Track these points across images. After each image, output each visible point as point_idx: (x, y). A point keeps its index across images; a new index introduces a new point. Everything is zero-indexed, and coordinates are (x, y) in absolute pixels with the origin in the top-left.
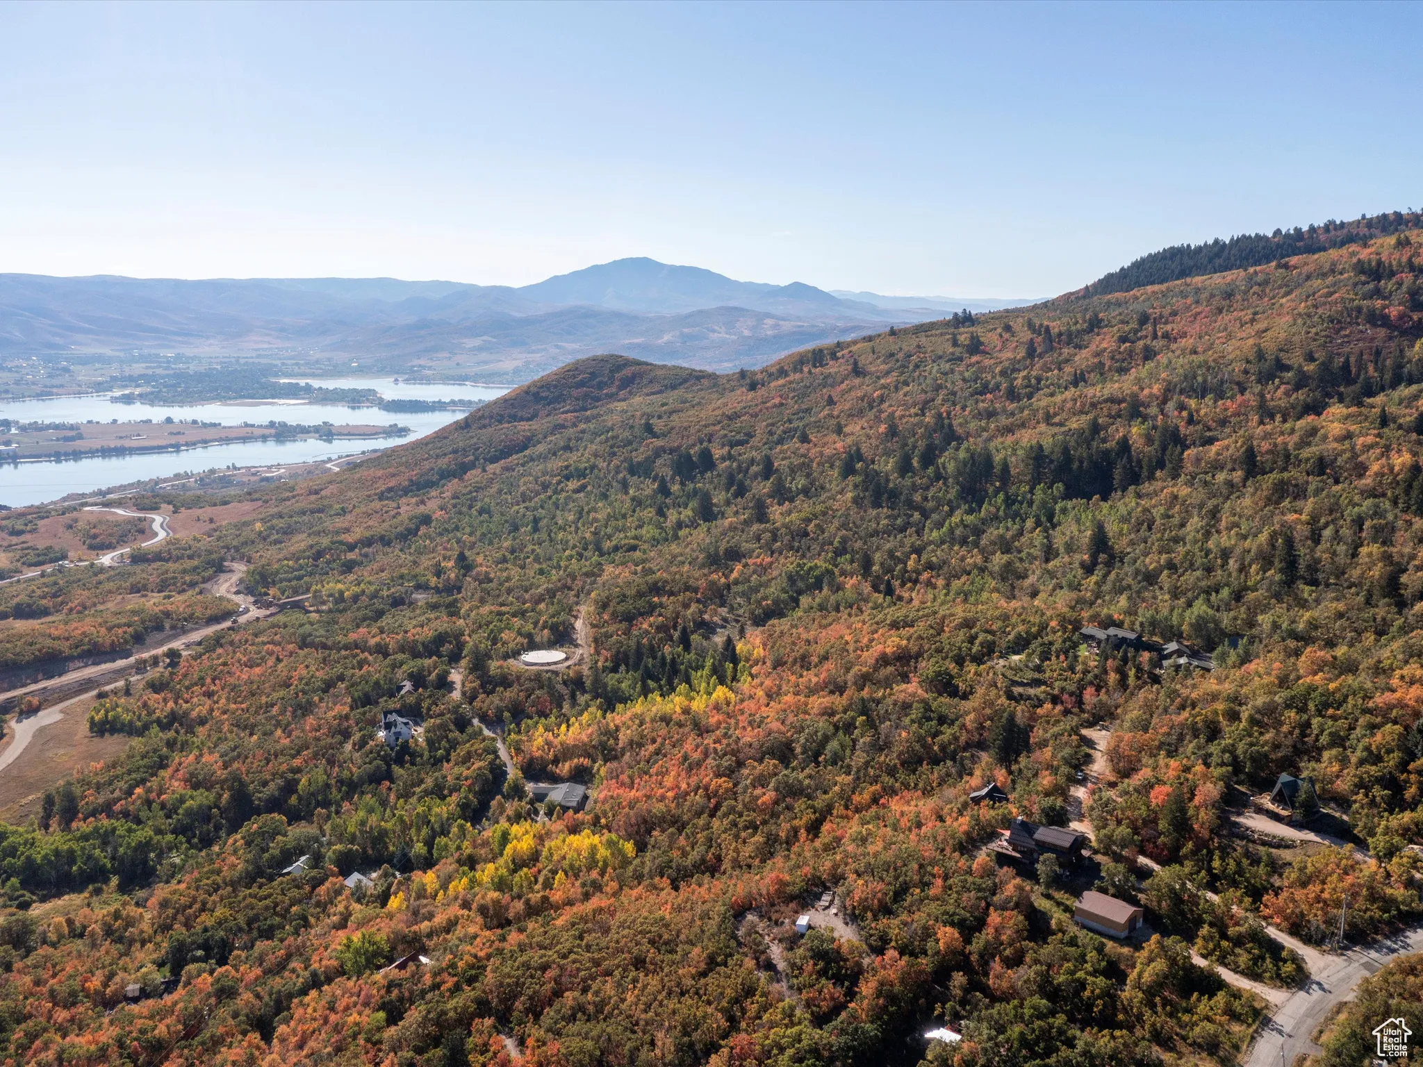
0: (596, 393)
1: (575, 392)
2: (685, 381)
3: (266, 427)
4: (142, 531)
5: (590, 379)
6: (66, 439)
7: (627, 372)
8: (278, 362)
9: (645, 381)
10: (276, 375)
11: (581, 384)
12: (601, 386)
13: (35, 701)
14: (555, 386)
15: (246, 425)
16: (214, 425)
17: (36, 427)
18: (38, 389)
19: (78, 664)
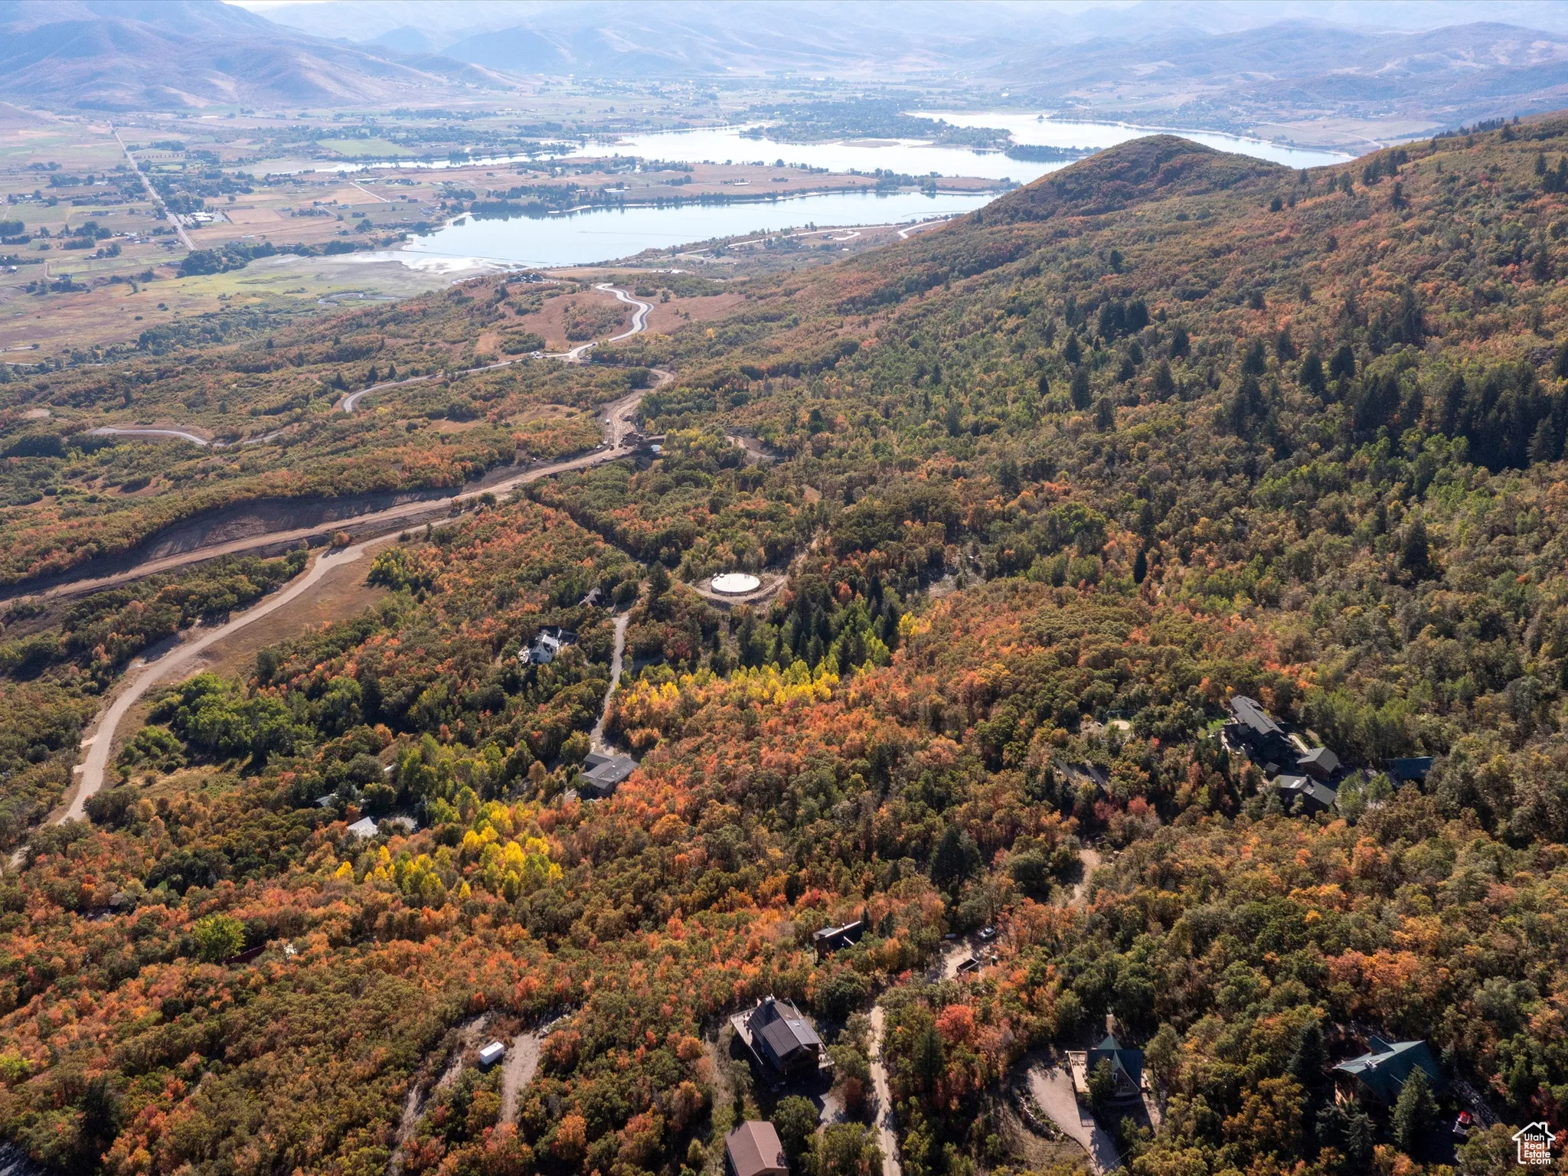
0: (1131, 187)
1: (1107, 186)
2: (1243, 177)
3: (872, 176)
4: (620, 323)
5: (1130, 169)
6: (675, 183)
7: (1177, 161)
8: (923, 91)
9: (1193, 175)
10: (915, 108)
11: (1116, 176)
12: (1140, 178)
13: (346, 536)
14: (1086, 176)
15: (854, 173)
16: (821, 171)
17: (657, 166)
18: (676, 119)
19: (406, 499)
